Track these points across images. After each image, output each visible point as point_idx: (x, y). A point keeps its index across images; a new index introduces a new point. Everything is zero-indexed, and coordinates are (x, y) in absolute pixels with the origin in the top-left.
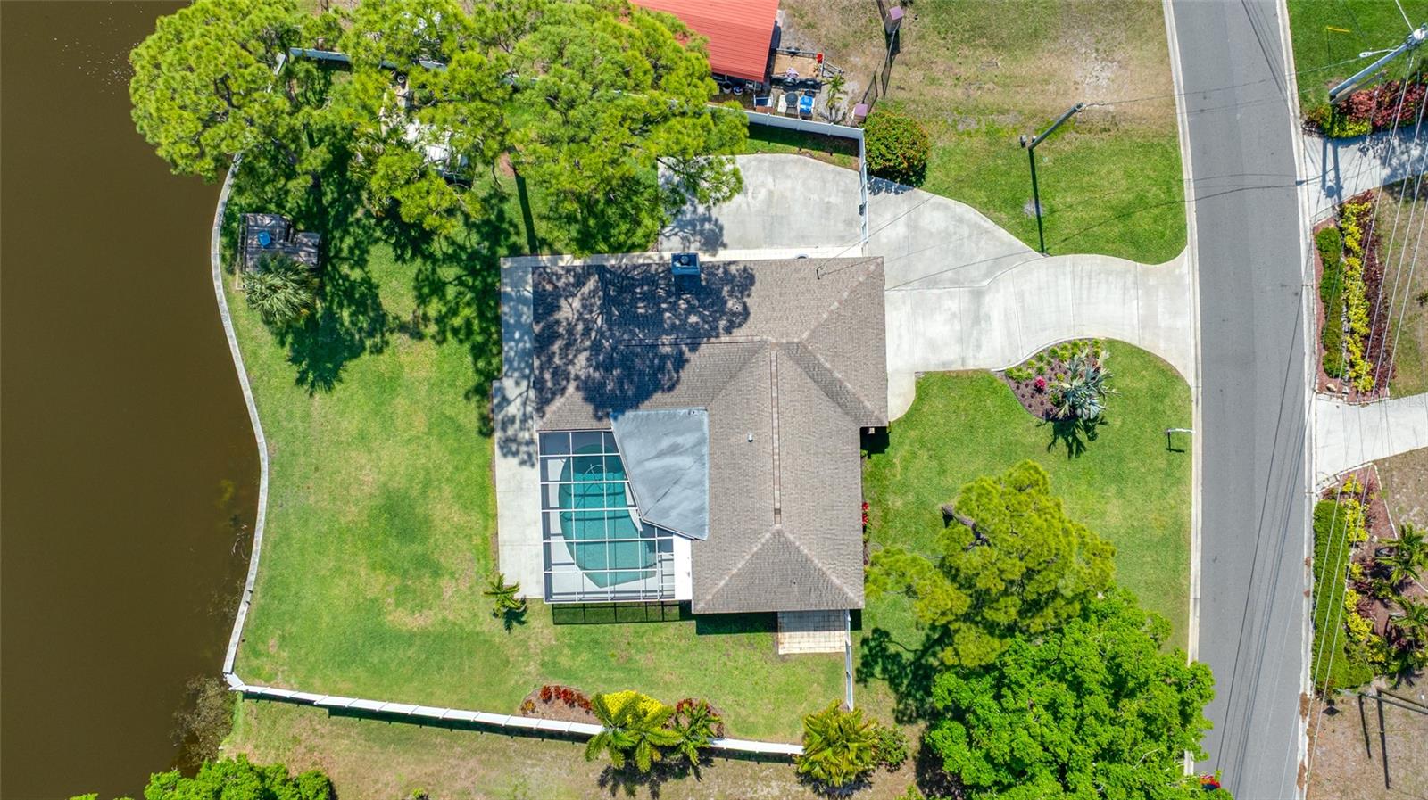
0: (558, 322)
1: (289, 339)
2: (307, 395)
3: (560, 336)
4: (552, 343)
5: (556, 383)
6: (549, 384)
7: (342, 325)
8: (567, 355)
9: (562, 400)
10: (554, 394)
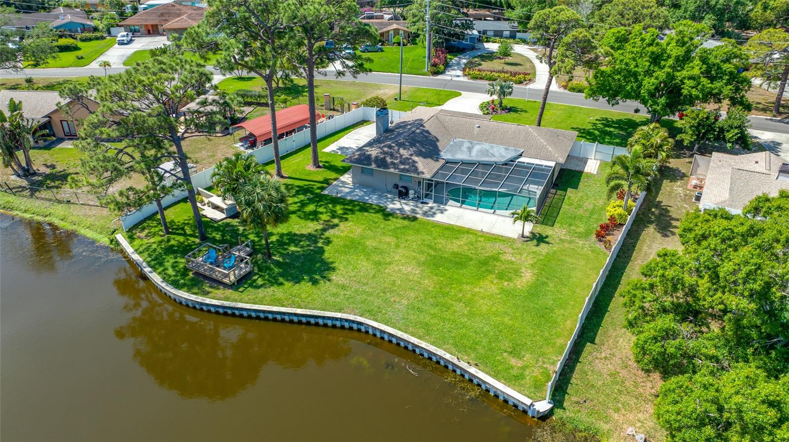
0: (376, 157)
1: (281, 280)
2: (328, 283)
3: (385, 158)
4: (386, 161)
5: (409, 164)
6: (407, 167)
7: (297, 252)
8: (397, 157)
9: (420, 163)
10: (414, 166)
